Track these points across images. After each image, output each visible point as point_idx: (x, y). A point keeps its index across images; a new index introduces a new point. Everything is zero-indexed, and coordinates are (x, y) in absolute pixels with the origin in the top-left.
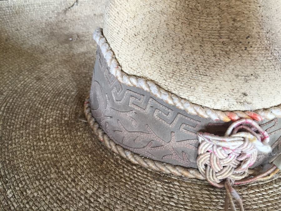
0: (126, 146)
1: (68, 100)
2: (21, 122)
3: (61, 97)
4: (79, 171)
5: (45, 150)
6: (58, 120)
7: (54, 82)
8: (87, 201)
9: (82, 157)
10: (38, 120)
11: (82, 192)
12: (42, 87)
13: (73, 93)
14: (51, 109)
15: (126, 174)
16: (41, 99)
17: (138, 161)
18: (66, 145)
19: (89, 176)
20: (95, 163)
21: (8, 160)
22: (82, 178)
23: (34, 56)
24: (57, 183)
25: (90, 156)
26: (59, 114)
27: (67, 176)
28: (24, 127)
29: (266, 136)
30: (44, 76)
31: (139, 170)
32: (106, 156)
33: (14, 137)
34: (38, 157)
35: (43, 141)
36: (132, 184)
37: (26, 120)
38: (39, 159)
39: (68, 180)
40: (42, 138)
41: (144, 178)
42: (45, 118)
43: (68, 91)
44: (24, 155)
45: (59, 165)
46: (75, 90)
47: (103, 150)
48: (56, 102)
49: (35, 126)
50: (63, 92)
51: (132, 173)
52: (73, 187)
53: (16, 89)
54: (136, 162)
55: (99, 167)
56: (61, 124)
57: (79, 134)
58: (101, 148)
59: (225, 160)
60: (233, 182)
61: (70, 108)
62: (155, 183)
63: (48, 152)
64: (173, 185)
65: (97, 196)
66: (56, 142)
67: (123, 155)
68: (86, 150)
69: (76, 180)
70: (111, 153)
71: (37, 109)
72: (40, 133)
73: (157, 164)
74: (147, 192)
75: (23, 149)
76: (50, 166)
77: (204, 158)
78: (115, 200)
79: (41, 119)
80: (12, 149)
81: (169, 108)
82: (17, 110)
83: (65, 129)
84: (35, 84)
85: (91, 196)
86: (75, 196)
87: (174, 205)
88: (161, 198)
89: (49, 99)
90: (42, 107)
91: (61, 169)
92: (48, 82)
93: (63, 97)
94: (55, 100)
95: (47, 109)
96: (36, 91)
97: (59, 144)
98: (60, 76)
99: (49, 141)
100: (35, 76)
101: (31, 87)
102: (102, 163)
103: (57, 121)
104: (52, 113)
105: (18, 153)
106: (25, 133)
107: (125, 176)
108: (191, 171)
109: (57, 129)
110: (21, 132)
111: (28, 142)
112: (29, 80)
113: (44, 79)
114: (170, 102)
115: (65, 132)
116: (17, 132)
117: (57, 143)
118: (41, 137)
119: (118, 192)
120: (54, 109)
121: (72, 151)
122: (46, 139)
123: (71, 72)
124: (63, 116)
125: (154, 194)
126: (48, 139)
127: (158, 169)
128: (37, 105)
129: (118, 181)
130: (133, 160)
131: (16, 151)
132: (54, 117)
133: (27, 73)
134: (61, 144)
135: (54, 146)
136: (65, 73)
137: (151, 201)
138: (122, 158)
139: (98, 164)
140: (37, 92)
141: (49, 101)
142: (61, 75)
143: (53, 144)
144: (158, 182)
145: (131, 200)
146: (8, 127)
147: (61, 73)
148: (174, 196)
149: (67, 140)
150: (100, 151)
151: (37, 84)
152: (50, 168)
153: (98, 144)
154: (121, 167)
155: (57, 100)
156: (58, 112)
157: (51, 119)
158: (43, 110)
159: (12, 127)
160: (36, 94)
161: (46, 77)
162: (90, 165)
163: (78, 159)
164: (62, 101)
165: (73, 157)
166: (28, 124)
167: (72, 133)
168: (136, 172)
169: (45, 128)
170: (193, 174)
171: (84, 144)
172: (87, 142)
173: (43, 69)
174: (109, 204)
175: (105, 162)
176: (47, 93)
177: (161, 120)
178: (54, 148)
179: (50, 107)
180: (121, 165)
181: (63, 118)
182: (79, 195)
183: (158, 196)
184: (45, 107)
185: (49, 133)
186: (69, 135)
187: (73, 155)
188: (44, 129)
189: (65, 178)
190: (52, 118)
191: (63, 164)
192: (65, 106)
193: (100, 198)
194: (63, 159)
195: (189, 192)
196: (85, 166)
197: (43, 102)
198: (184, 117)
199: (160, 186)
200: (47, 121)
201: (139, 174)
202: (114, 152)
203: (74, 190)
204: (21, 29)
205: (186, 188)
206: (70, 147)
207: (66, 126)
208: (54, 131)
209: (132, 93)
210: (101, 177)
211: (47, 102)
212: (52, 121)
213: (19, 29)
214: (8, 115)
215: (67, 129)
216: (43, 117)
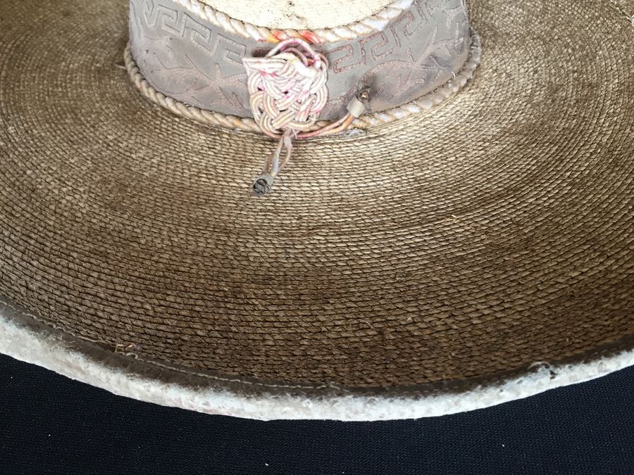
0: (168, 92)
1: (107, 43)
2: (34, 65)
3: (97, 40)
4: (102, 118)
5: (63, 97)
6: (87, 66)
7: (90, 20)
8: (105, 145)
9: (109, 105)
10: (59, 65)
11: (101, 137)
12: (71, 25)
13: (116, 35)
14: (79, 53)
15: (163, 126)
16: (66, 40)
17: (180, 111)
18: (92, 93)
19: (114, 123)
20: (125, 112)
21: (13, 101)
22: (104, 125)
24: (72, 127)
25: (120, 105)
26: (90, 59)
27: (85, 122)
28: (38, 70)
31: (182, 123)
32: (143, 107)
33: (22, 80)
34: (52, 102)
35: (62, 87)
36: (168, 134)
37: (41, 63)
38: (54, 105)
39: (86, 126)
40: (61, 84)
41: (186, 130)
42: (68, 62)
43: (109, 32)
44: (35, 99)
45: (77, 111)
46: (121, 31)
47: (140, 101)
48: (89, 45)
49: (53, 71)
50: (101, 34)
51: (171, 125)
52: (91, 132)
53: (31, 24)
54: (178, 112)
55: (130, 117)
56: (90, 71)
57: (112, 82)
58: (138, 98)
59: (280, 101)
60: (295, 133)
61: (107, 53)
62: (199, 135)
63: (66, 98)
64: (220, 138)
65: (119, 142)
67: (163, 103)
68: (116, 99)
69: (96, 126)
70: (150, 104)
71: (58, 52)
72: (59, 79)
73: (203, 112)
74: (183, 142)
75: (34, 93)
76: (67, 112)
77: (255, 99)
78: (139, 146)
79: (64, 64)
80: (20, 91)
81: (206, 28)
82: (29, 50)
83: (94, 77)
84: (61, 21)
85: (111, 141)
86: (91, 139)
87: (213, 154)
88: (199, 148)
89: (78, 41)
90: (66, 51)
91: (80, 115)
92: (81, 19)
93: (100, 39)
94: (87, 42)
95: (73, 52)
96: (61, 30)
97: (82, 91)
98: (101, 11)
99: (70, 87)
100: (62, 9)
101: (54, 24)
102: (135, 113)
103: (84, 67)
104: (79, 58)
105: (27, 96)
106: (39, 77)
107: (161, 127)
108: (245, 121)
109: (83, 75)
110: (33, 75)
111: (41, 87)
112: (52, 14)
113: (75, 15)
114: (203, 16)
115: (93, 79)
116: (28, 75)
117: (79, 90)
118: (59, 82)
119: (145, 140)
120: (84, 53)
121: (98, 99)
122: (66, 86)
123: (120, 7)
124: (94, 61)
125: (192, 145)
126: (68, 85)
127: (204, 120)
128: (60, 47)
129: (151, 131)
130: (173, 109)
131: (24, 94)
132: (81, 62)
133: (49, 4)
134: (84, 91)
135: (76, 93)
136: (110, 8)
137: (185, 149)
138: (163, 108)
139: (130, 114)
140: (62, 32)
141: (78, 44)
142: (104, 11)
143: (75, 91)
144: (202, 134)
145: (160, 148)
146: (15, 68)
147: (104, 8)
148: (216, 147)
149: (94, 88)
150: (136, 102)
151: (64, 21)
152: (65, 114)
153: (135, 94)
155: (91, 42)
156: (89, 56)
157: (76, 64)
158: (67, 53)
159: (20, 69)
160: (61, 34)
161: (78, 12)
162: (118, 114)
164: (98, 44)
165: (97, 105)
166: (44, 68)
167: (103, 81)
168: (177, 124)
169: (67, 74)
170: (246, 125)
171: (117, 93)
172: (121, 92)
174: (131, 149)
175: (139, 113)
176: (77, 34)
177: (199, 46)
178: (75, 96)
179: (79, 50)
180: (159, 117)
181: (94, 64)
182: (96, 139)
183: (195, 146)
184: (70, 50)
185: (71, 79)
186: (97, 83)
187: (98, 103)
188: (65, 75)
189: (83, 124)
190: (78, 63)
191: (83, 111)
192: (101, 50)
193: (122, 143)
194: (85, 106)
195: (238, 144)
196: (111, 114)
197: (69, 45)
198: (224, 39)
199: (204, 138)
200: (71, 66)
201: (181, 126)
202: (154, 103)
203: (92, 134)
205: (235, 141)
206: (96, 95)
207: (97, 73)
208: (78, 78)
209: (164, 9)
210: (130, 126)
211: (75, 44)
212: (78, 66)
214: (16, 54)
215: (97, 76)
216: (66, 62)
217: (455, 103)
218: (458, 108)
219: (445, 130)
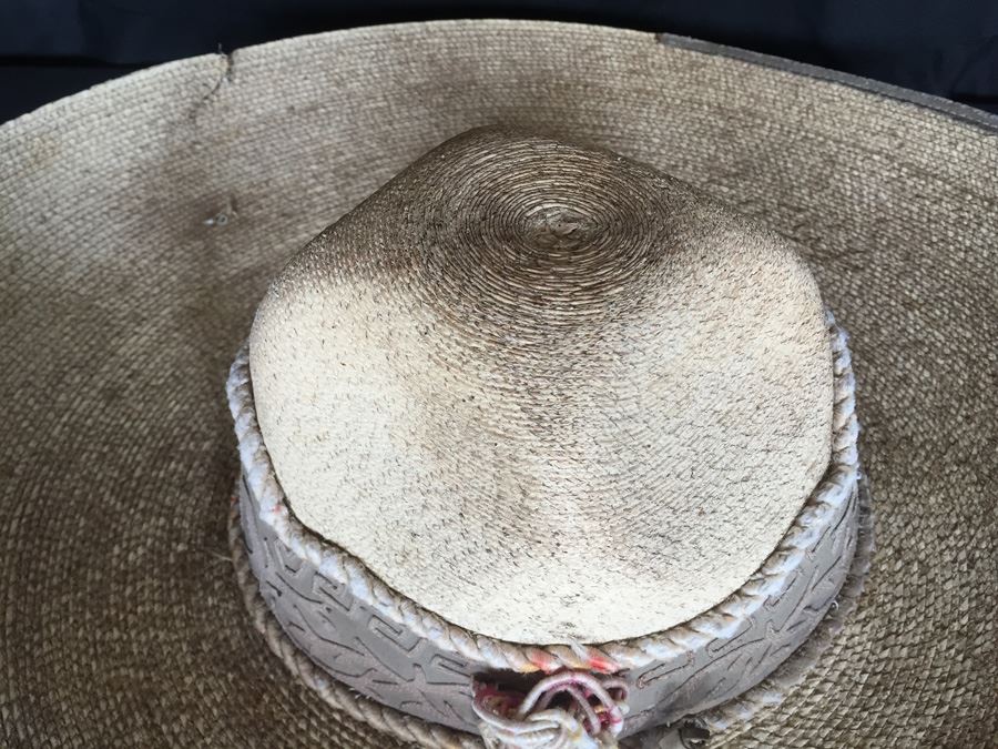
0: (319, 660)
1: (191, 473)
2: (62, 566)
3: (173, 465)
4: (200, 725)
5: (122, 656)
6: (160, 554)
7: (156, 403)
9: (210, 680)
10: (109, 555)
12: (122, 426)
13: (206, 445)
14: (143, 511)
15: (313, 736)
16: (116, 474)
17: (342, 704)
18: (176, 640)
19: (223, 739)
20: (241, 699)
21: (33, 692)
23: (98, 307)
25: (230, 676)
26: (163, 528)
28: (72, 581)
29: (615, 719)
30: (129, 381)
31: (346, 725)
32: (272, 677)
33: (45, 620)
34: (105, 677)
35: (118, 625)
37: (75, 558)
38: (108, 683)
40: (117, 615)
42: (125, 545)
43: (193, 436)
44: (72, 675)
45: (153, 704)
46: (214, 434)
47: (267, 661)
48: (158, 484)
49: (98, 576)
50: (179, 445)
51: (327, 733)
53: (48, 445)
55: (251, 711)
56: (167, 567)
57: (210, 601)
61: (194, 503)
63: (129, 662)
66: (151, 629)
67: (310, 682)
71: (104, 513)
72: (112, 599)
73: (387, 716)
75: (69, 656)
76: (133, 706)
79: (116, 550)
80: (41, 657)
82: (51, 522)
83: (177, 586)
84: (102, 418)
89: (138, 473)
90: (119, 505)
92: (139, 402)
93: (178, 463)
94: (154, 474)
95: (132, 511)
96: (104, 444)
97: (157, 636)
98: (173, 375)
99: (135, 625)
100: (101, 384)
101: (90, 429)
102: (259, 700)
103: (155, 558)
104: (145, 526)
105: (57, 668)
106: (73, 600)
107: (309, 740)
109: (156, 583)
110: (64, 599)
111: (80, 634)
112: (85, 403)
113: (126, 393)
116: (54, 601)
117: (152, 634)
118: (113, 612)
120: (152, 511)
121: (189, 661)
122: (125, 620)
123: (206, 358)
124: (174, 534)
126: (131, 618)
128: (106, 498)
130: (331, 701)
131: (51, 664)
132: (150, 541)
133: (77, 379)
134: (162, 635)
135: (146, 643)
136: (189, 363)
139: (249, 703)
140: (106, 449)
141: (139, 479)
142: (178, 373)
143: (143, 638)
146: (30, 588)
147: (177, 364)
149: (177, 623)
150: (257, 661)
151: (107, 415)
154: (305, 714)
155: (162, 474)
156: (162, 521)
157: (140, 551)
158: (121, 514)
159: (39, 587)
160: (105, 454)
161: (132, 386)
162: (228, 705)
163: (201, 687)
164: (175, 478)
165: (188, 680)
166: (82, 571)
167: (193, 599)
168: (337, 729)
169: (125, 583)
171: (221, 637)
172: (229, 632)
173: (125, 354)
175: (266, 698)
176: (135, 449)
178: (145, 651)
179: (142, 505)
180: (304, 706)
181: (174, 545)
184: (126, 505)
185: (133, 598)
186: (184, 607)
187: (189, 673)
188: (121, 587)
190: (144, 545)
191: (164, 701)
192: (182, 498)
194: (165, 686)
196: (215, 711)
200: (131, 557)
204: (55, 213)
206: (185, 647)
207: (179, 574)
208: (146, 593)
211: (134, 484)
212: (144, 555)
213: (48, 215)
214: (29, 546)
215: (181, 583)
216: (120, 543)
217: (837, 651)
218: (843, 666)
219: (827, 731)
